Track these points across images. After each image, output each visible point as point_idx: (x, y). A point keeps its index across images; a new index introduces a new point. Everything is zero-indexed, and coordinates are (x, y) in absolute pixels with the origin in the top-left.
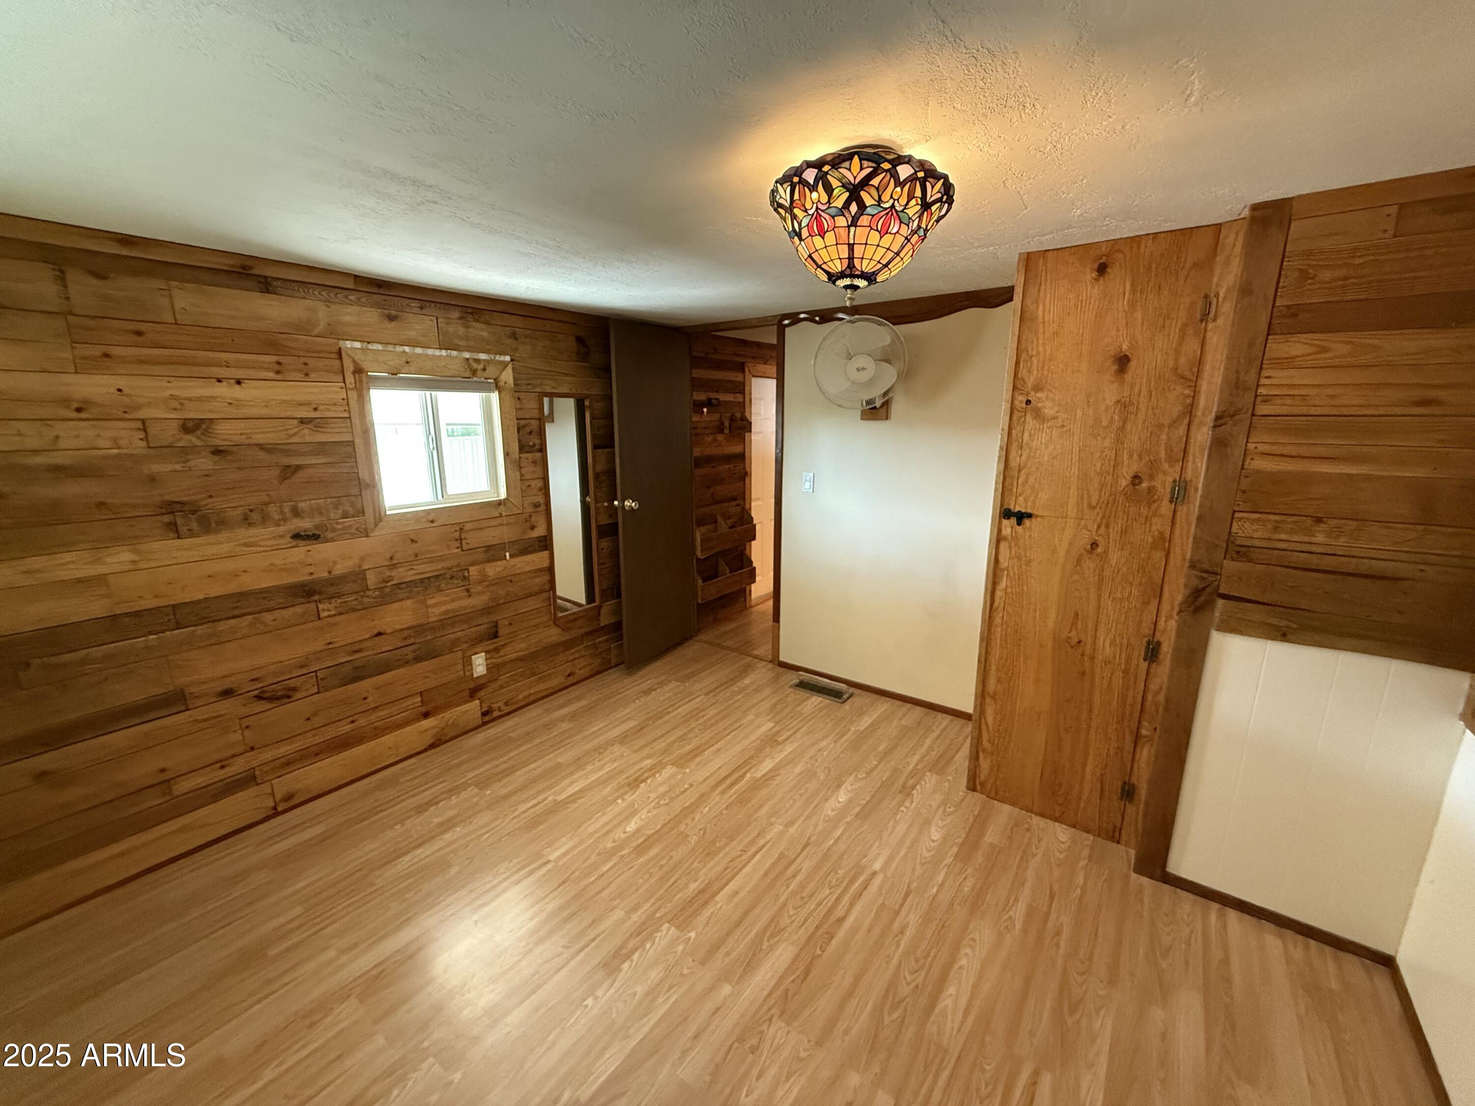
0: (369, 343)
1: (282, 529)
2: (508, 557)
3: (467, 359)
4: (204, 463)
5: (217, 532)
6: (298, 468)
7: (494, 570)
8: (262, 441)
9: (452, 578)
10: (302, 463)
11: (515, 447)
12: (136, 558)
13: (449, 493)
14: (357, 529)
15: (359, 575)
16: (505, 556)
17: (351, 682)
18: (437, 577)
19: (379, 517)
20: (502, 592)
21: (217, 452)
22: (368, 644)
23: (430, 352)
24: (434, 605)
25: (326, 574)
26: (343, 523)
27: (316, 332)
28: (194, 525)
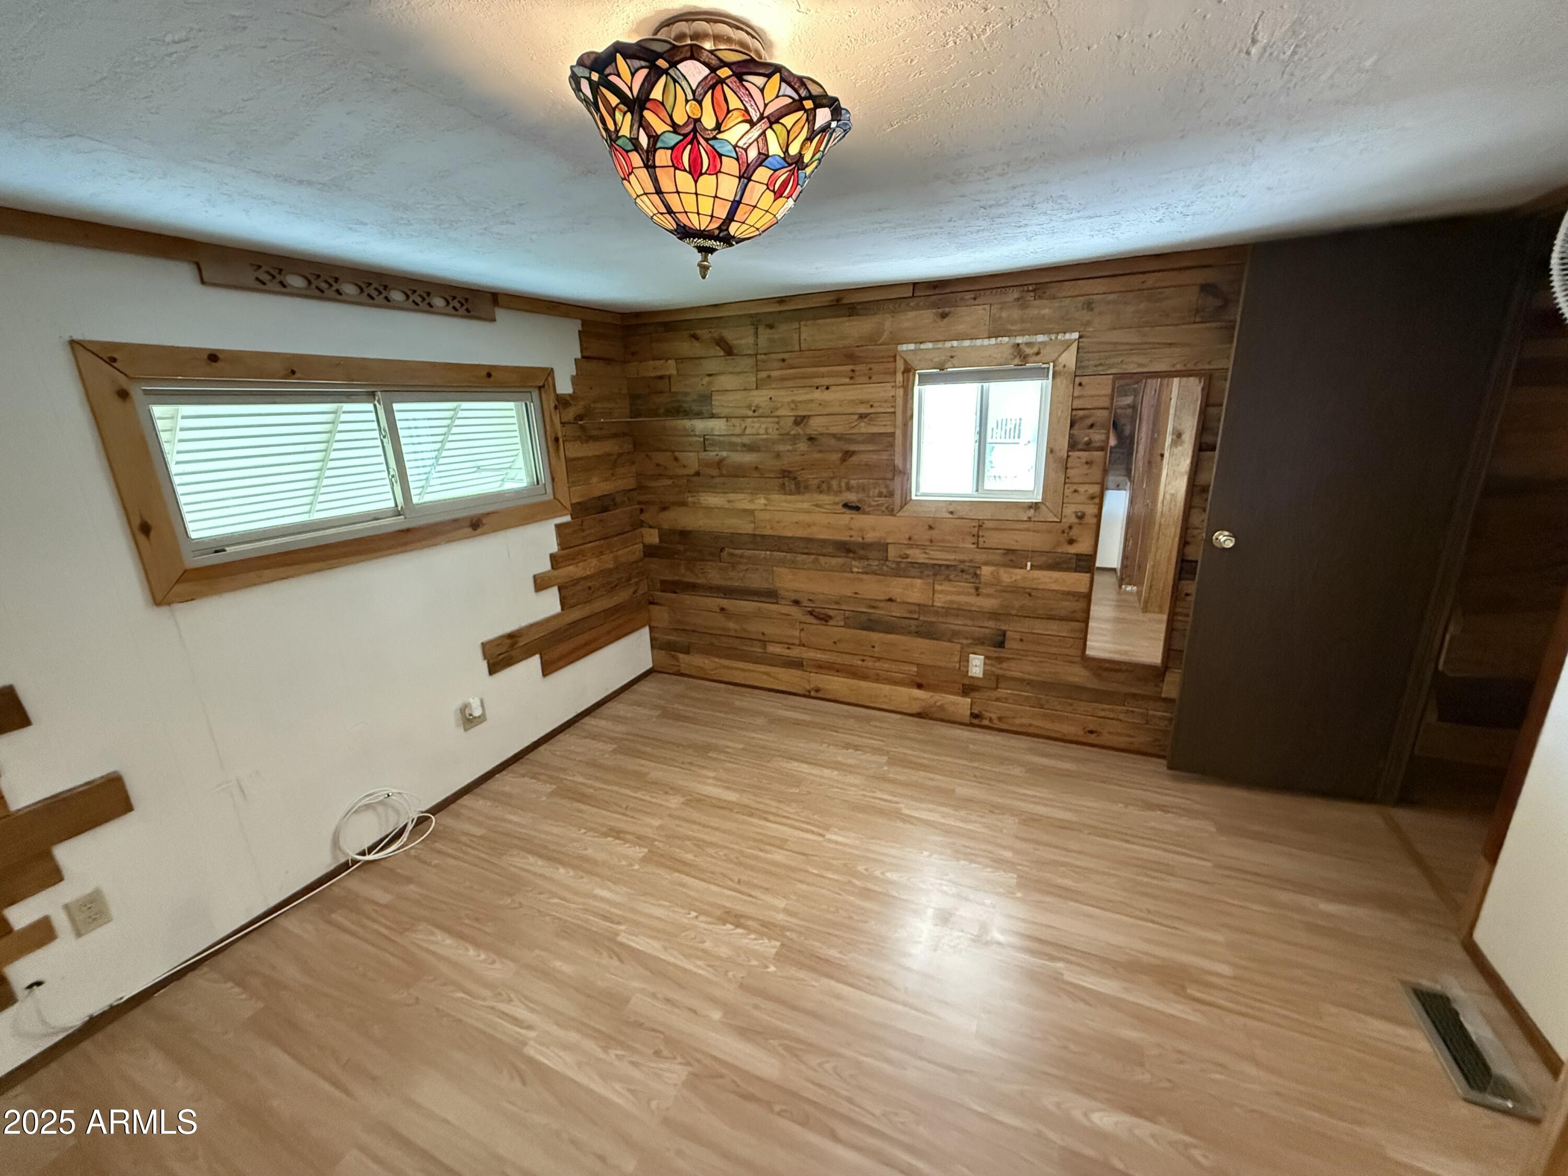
0: (921, 343)
1: (837, 499)
2: (1029, 568)
3: (1018, 345)
4: (802, 446)
5: (803, 494)
6: (854, 453)
7: (1010, 576)
8: (834, 432)
9: (962, 571)
10: (857, 449)
11: (1064, 443)
12: (766, 502)
13: (986, 488)
14: (887, 508)
15: (883, 547)
16: (1026, 565)
17: (863, 629)
18: (948, 567)
19: (906, 500)
20: (1017, 604)
21: (811, 439)
22: (882, 604)
23: (978, 342)
24: (941, 592)
25: (860, 539)
26: (878, 501)
27: (879, 342)
28: (793, 487)
